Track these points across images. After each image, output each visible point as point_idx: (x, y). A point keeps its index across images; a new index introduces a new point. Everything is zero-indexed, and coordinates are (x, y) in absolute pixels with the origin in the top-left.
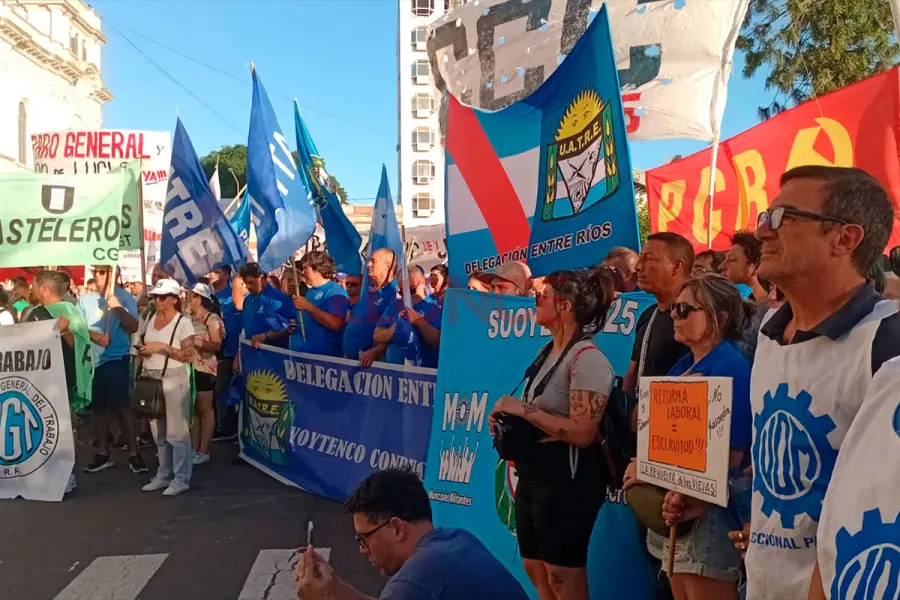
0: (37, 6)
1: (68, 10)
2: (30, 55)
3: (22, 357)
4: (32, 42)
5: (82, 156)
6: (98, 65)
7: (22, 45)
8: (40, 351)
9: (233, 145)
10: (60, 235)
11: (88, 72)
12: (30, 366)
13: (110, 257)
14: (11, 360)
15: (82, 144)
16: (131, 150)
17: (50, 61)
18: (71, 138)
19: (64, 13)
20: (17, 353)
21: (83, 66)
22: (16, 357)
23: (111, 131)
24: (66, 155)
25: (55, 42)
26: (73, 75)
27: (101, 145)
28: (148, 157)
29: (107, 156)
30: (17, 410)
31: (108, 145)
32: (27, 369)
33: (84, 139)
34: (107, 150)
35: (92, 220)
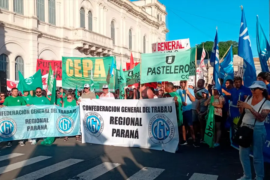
0: (148, 7)
1: (157, 7)
2: (146, 22)
3: (163, 108)
4: (147, 18)
5: (163, 50)
6: (165, 22)
7: (144, 19)
8: (169, 107)
9: (205, 42)
10: (171, 72)
11: (162, 24)
12: (166, 111)
13: (187, 78)
14: (160, 109)
15: (163, 46)
16: (178, 46)
17: (152, 23)
18: (159, 45)
19: (155, 8)
20: (161, 107)
21: (160, 23)
22: (161, 108)
23: (171, 41)
24: (159, 50)
25: (153, 17)
26: (158, 26)
27: (169, 46)
28: (184, 48)
29: (170, 49)
30: (162, 124)
31: (171, 46)
32: (165, 112)
33: (163, 45)
34: (170, 47)
35: (180, 66)
